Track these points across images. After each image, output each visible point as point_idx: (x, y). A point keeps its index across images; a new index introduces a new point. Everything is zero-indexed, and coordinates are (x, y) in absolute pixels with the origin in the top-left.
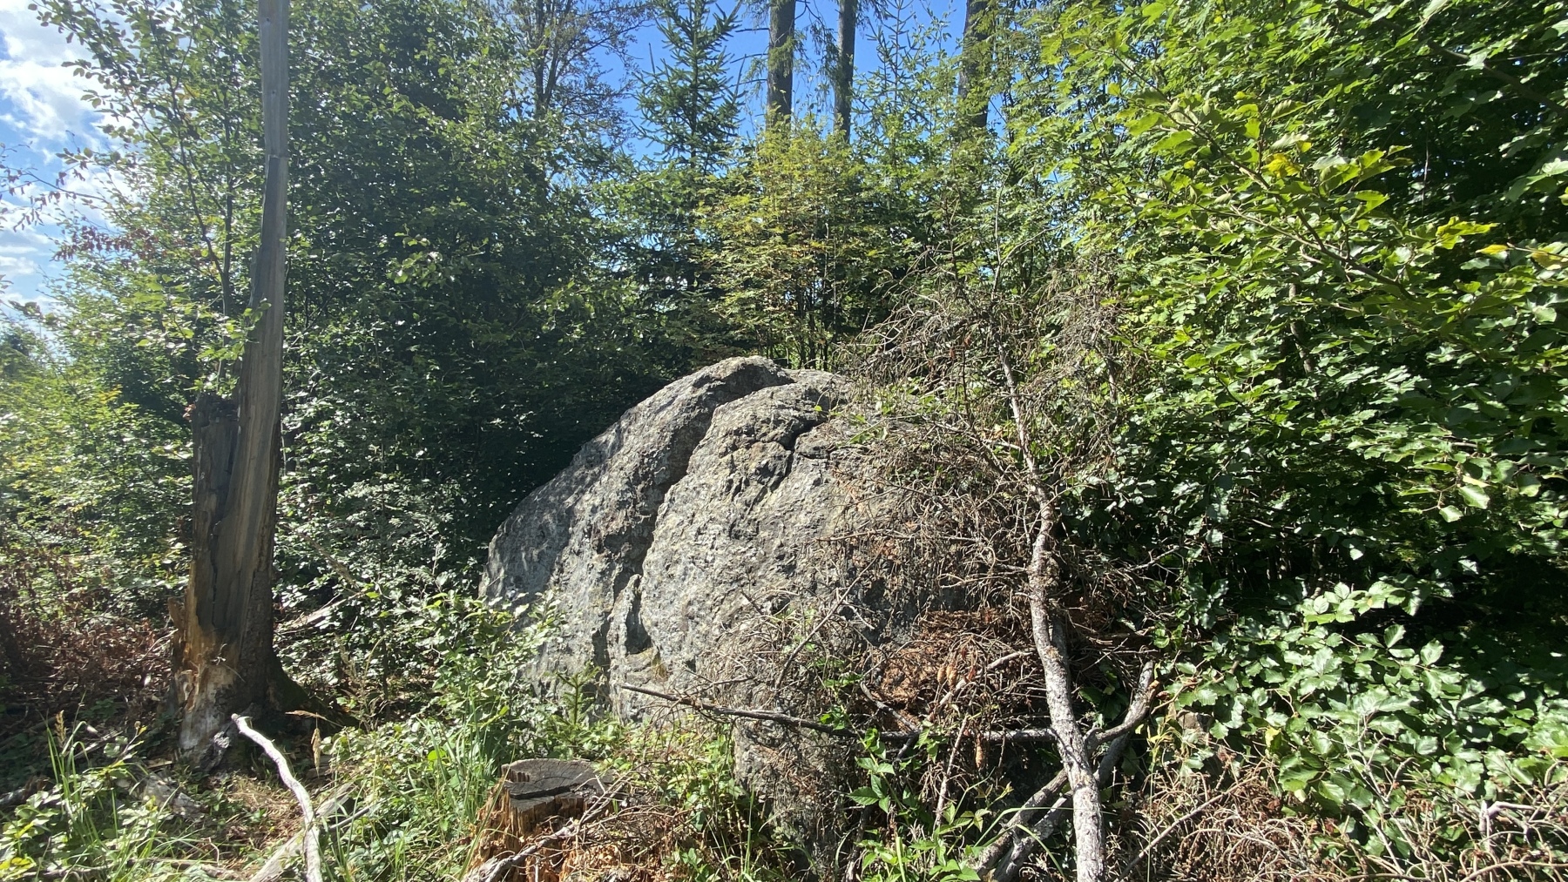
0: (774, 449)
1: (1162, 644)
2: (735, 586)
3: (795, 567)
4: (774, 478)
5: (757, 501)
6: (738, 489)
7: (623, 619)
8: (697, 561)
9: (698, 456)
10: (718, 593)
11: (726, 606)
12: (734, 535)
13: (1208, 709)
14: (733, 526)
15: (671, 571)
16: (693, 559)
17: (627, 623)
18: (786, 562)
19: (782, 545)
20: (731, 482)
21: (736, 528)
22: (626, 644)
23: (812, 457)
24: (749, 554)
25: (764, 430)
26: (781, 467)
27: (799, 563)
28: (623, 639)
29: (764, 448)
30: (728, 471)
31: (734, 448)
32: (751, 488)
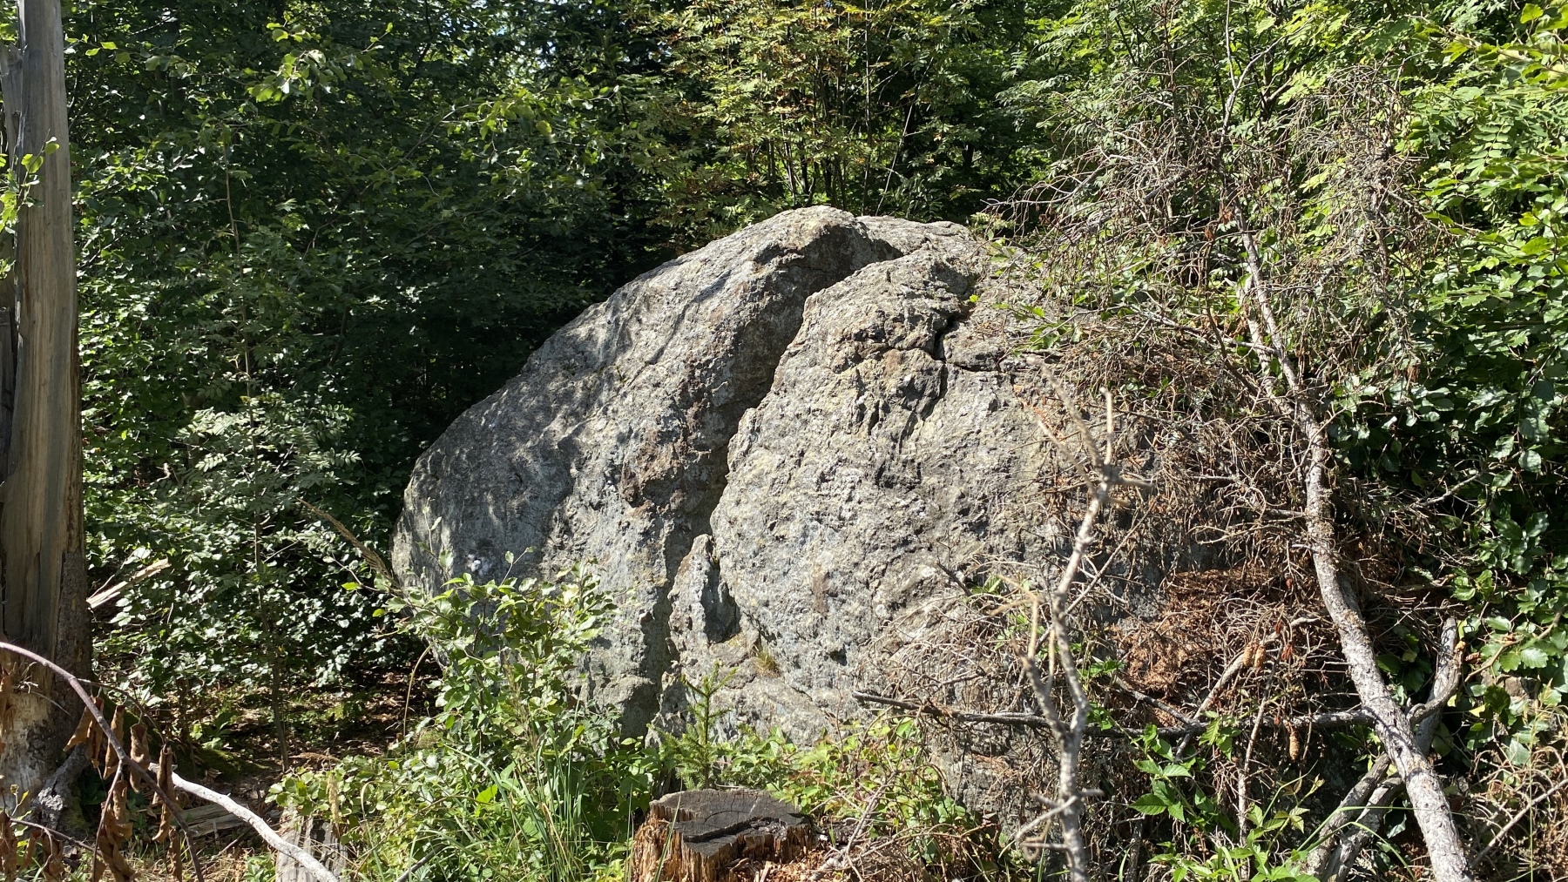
0: (918, 359)
1: (1466, 595)
2: (900, 551)
3: (987, 523)
4: (924, 401)
5: (907, 433)
6: (875, 419)
7: (697, 597)
8: (827, 519)
9: (787, 368)
10: (876, 560)
11: (890, 578)
12: (883, 480)
13: (1534, 672)
14: (882, 470)
15: (780, 530)
16: (819, 517)
17: (703, 601)
18: (973, 518)
19: (962, 496)
20: (862, 407)
21: (886, 473)
22: (706, 630)
23: (975, 368)
24: (914, 508)
25: (899, 331)
26: (932, 384)
27: (992, 521)
28: (699, 624)
29: (903, 359)
30: (854, 392)
31: (858, 359)
32: (892, 417)
